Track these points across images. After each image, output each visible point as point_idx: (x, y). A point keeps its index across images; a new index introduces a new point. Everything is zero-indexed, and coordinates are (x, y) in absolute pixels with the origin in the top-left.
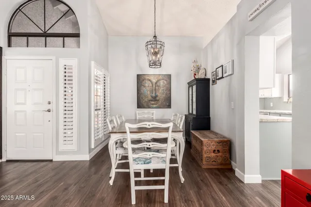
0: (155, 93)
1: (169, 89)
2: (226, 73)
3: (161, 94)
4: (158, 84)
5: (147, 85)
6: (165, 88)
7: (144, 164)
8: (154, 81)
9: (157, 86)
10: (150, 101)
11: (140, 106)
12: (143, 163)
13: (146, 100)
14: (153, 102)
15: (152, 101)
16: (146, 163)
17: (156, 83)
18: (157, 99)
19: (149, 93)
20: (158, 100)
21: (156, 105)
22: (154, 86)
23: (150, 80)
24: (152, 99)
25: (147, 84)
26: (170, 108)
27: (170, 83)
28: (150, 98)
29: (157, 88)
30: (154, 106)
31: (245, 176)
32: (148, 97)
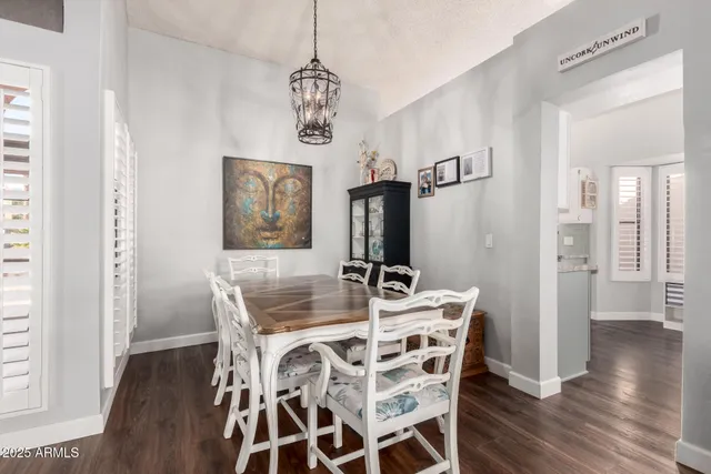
0: (274, 211)
1: (307, 203)
2: (468, 172)
3: (287, 213)
4: (281, 186)
5: (251, 187)
6: (297, 200)
7: (403, 412)
8: (271, 178)
9: (279, 192)
10: (258, 229)
11: (230, 243)
12: (400, 411)
13: (250, 227)
14: (268, 234)
15: (265, 230)
16: (406, 409)
17: (275, 185)
18: (279, 224)
19: (257, 208)
20: (281, 229)
21: (276, 242)
22: (271, 192)
23: (260, 176)
24: (265, 225)
25: (254, 184)
26: (310, 247)
27: (309, 187)
28: (259, 221)
29: (278, 196)
30: (271, 243)
31: (542, 383)
32: (253, 220)
